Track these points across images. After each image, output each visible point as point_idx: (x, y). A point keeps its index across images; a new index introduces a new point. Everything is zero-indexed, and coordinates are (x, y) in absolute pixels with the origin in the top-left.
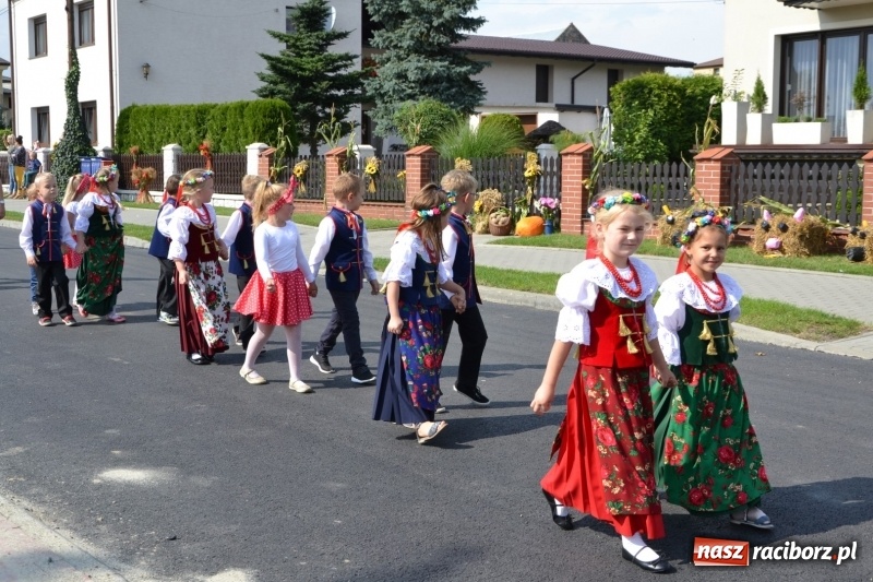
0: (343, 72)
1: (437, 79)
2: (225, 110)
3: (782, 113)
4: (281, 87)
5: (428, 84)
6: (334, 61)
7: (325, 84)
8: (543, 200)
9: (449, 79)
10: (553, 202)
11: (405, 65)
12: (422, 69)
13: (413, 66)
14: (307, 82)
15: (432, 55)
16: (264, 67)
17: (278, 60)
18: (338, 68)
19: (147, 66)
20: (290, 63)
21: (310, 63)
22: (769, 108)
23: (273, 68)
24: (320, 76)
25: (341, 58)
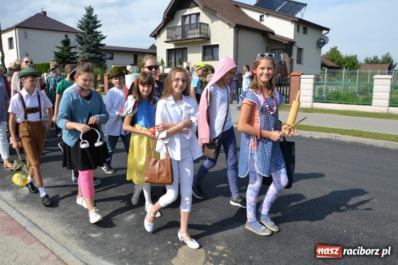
0: (74, 56)
1: (93, 58)
2: (39, 65)
3: (168, 66)
4: (59, 60)
5: (90, 59)
6: (72, 53)
7: (69, 59)
8: (101, 85)
9: (96, 58)
10: (103, 86)
11: (85, 55)
12: (89, 56)
13: (86, 55)
14: (65, 58)
15: (91, 53)
16: (53, 54)
17: (57, 53)
18: (73, 55)
19: (27, 54)
20: (60, 54)
21: (66, 54)
22: (165, 65)
23: (56, 55)
24: (68, 57)
25: (73, 53)
